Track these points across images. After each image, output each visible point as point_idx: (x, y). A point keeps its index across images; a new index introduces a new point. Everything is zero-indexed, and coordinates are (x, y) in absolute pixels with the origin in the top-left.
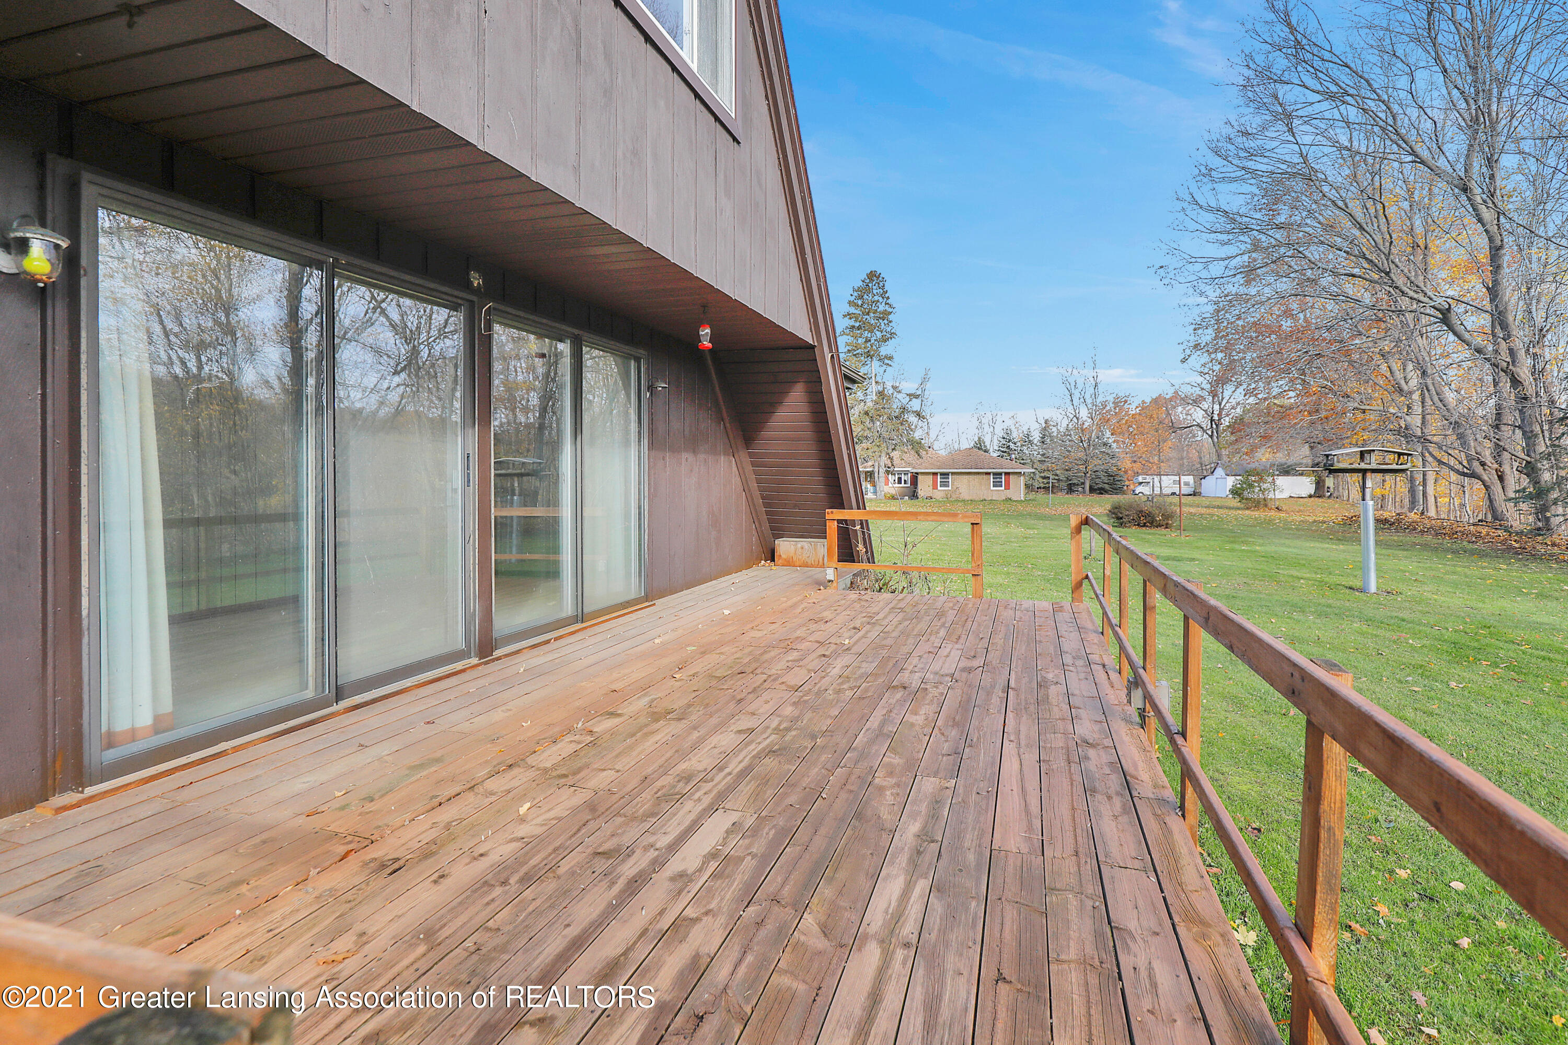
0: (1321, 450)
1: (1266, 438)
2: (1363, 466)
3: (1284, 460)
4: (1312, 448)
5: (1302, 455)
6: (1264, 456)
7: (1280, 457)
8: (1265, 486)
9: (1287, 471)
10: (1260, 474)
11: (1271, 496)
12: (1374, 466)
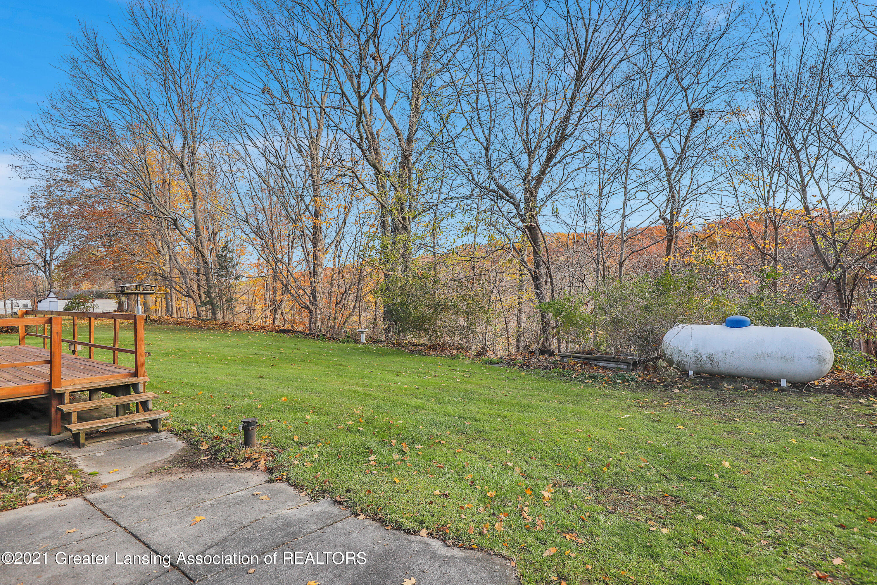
0: (121, 284)
1: (86, 275)
2: (137, 291)
3: (98, 289)
4: (115, 282)
5: (109, 286)
6: (85, 286)
7: (96, 288)
8: (87, 305)
9: (100, 296)
10: (84, 298)
11: (91, 311)
12: (141, 291)
